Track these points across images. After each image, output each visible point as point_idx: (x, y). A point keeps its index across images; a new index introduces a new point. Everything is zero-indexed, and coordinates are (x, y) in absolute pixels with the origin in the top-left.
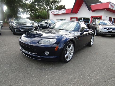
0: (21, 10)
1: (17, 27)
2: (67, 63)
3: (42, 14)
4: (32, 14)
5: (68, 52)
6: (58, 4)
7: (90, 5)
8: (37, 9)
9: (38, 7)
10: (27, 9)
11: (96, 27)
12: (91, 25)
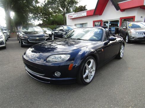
0: (31, 15)
1: (25, 38)
2: (87, 86)
3: (57, 19)
4: (45, 19)
5: (87, 71)
6: (77, 4)
7: (118, 3)
8: (51, 13)
9: (52, 11)
10: (39, 14)
11: (127, 32)
12: (120, 30)
